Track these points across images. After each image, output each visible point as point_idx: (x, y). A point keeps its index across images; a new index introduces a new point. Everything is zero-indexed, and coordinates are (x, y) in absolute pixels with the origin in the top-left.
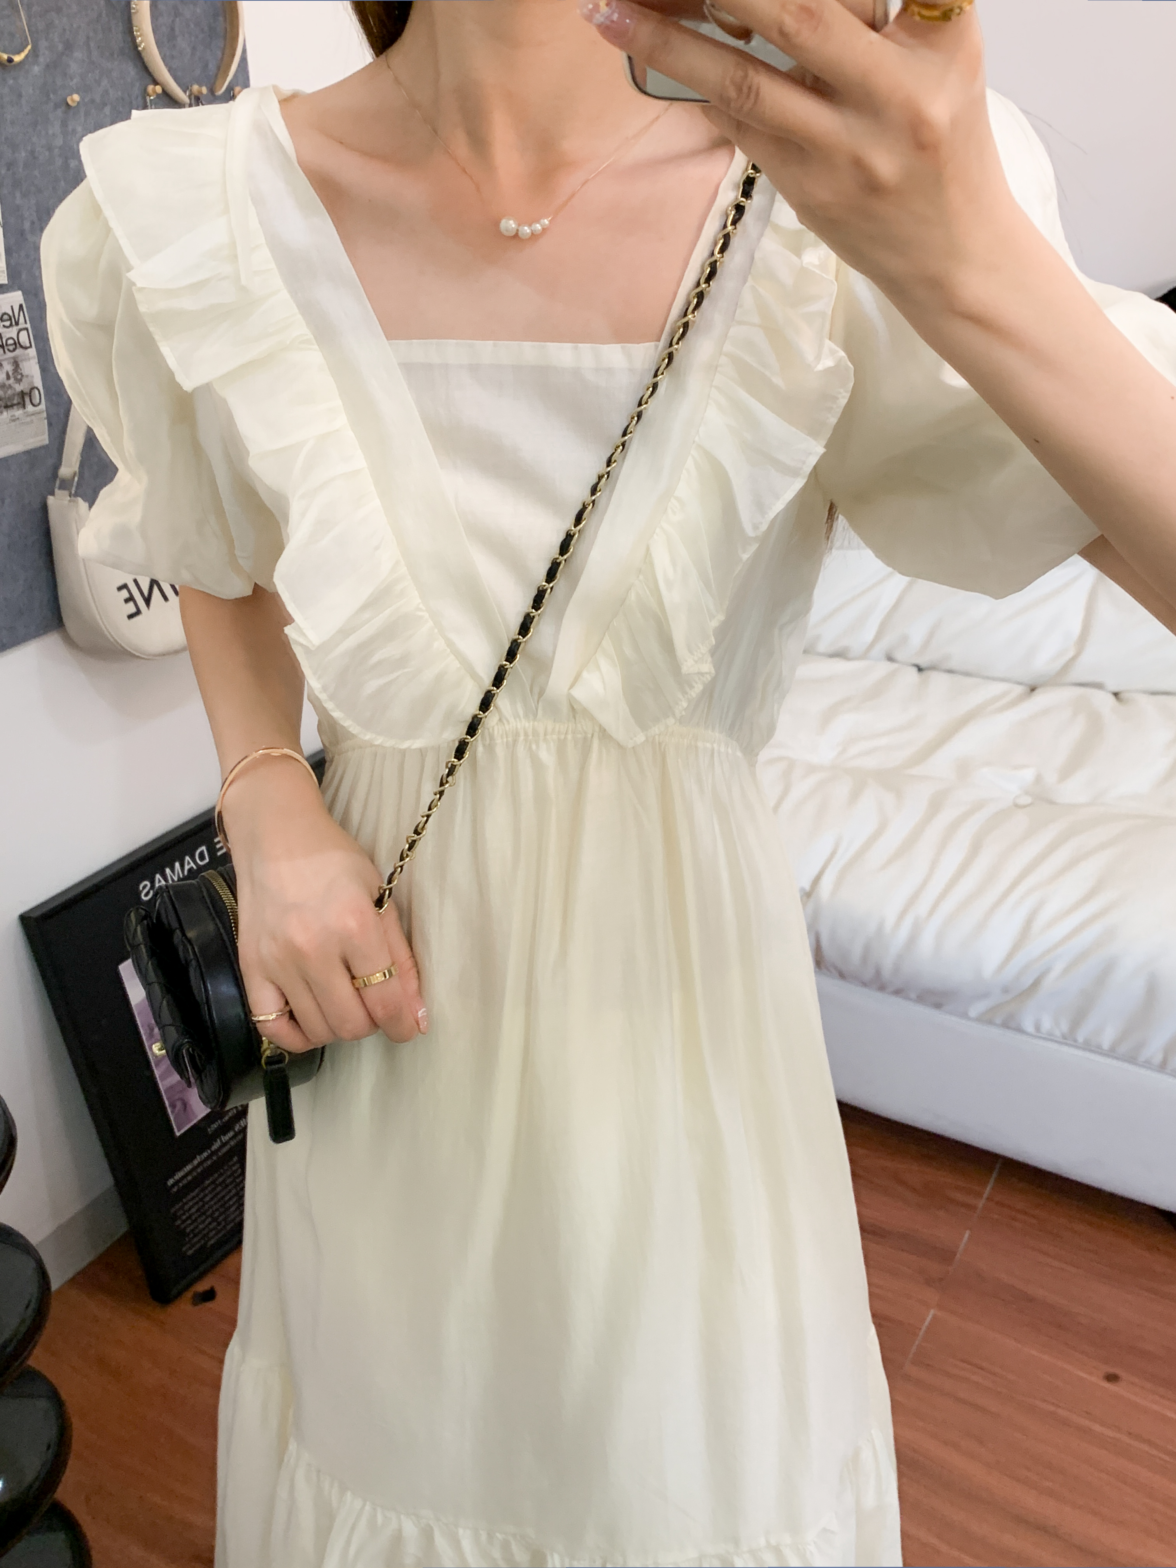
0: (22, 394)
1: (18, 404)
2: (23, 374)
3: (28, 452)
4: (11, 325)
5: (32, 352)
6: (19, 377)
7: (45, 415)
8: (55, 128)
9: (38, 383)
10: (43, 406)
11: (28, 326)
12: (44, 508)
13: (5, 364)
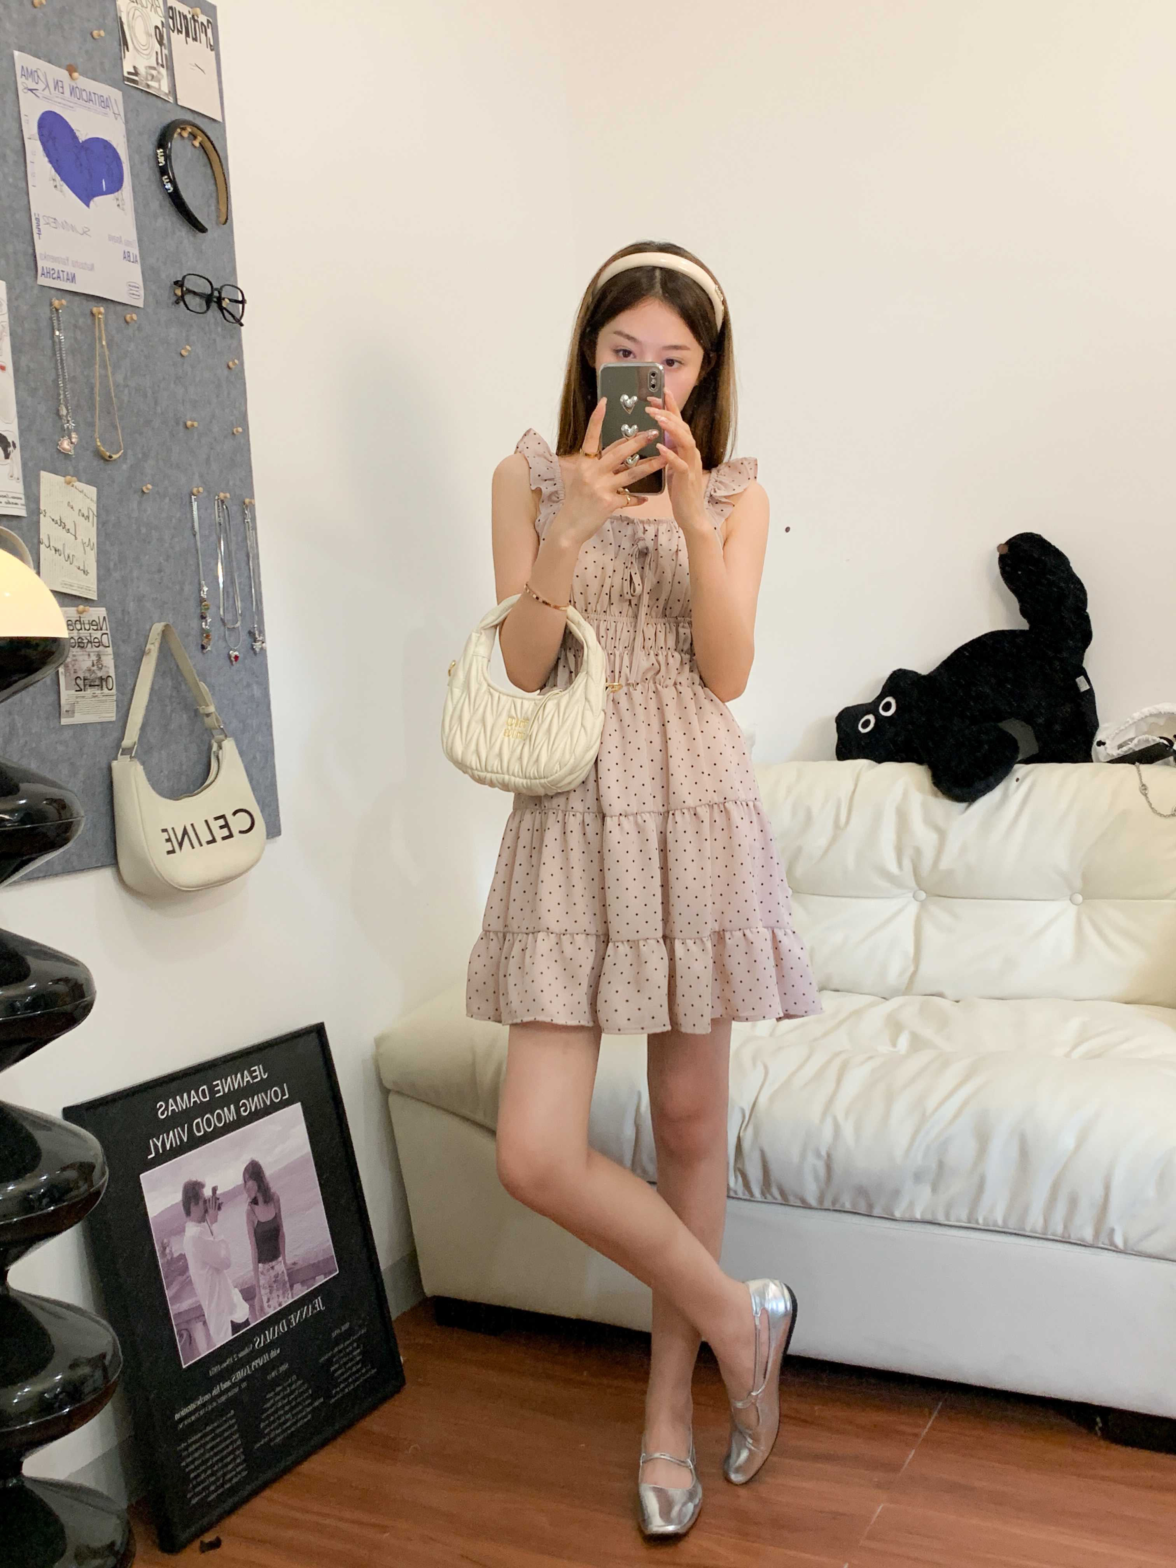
0: (101, 679)
1: (98, 686)
2: (104, 665)
3: (101, 723)
4: (97, 630)
5: (110, 650)
6: (100, 666)
7: (115, 698)
8: (134, 505)
9: (112, 674)
10: (114, 691)
11: (108, 632)
12: (110, 769)
13: (92, 654)
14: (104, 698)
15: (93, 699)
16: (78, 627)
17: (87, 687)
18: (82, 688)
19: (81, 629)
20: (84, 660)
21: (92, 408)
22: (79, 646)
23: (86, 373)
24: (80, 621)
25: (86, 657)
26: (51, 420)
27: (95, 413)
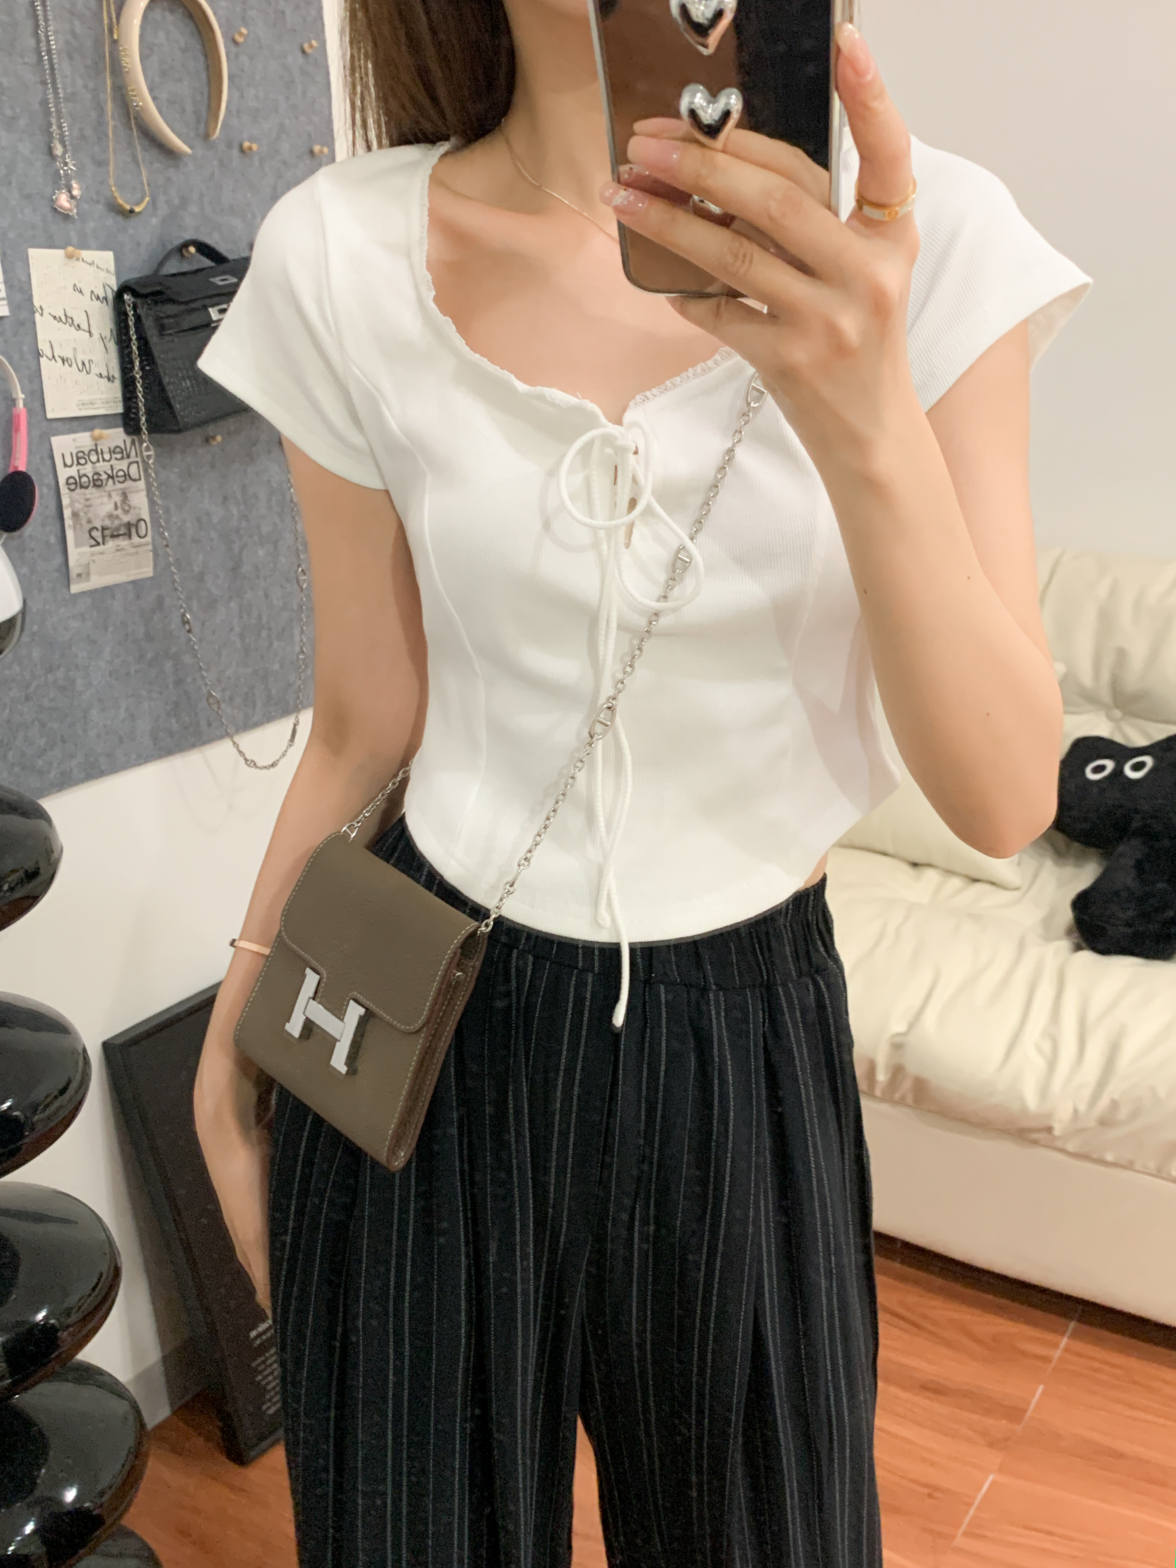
0: (129, 525)
1: (125, 534)
2: (133, 505)
3: (133, 583)
4: (122, 458)
5: (141, 484)
6: (127, 508)
7: (151, 547)
9: (145, 515)
10: (149, 538)
11: (138, 459)
13: (114, 494)
14: (134, 550)
15: (118, 553)
16: (94, 458)
17: (107, 538)
18: (100, 540)
19: (98, 461)
20: (102, 504)
21: (102, 137)
22: (95, 485)
23: (91, 85)
24: (96, 451)
25: (106, 500)
26: (38, 164)
27: (108, 147)
